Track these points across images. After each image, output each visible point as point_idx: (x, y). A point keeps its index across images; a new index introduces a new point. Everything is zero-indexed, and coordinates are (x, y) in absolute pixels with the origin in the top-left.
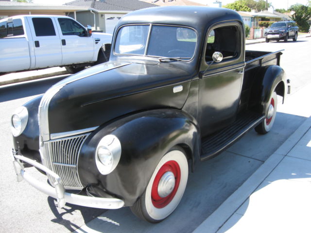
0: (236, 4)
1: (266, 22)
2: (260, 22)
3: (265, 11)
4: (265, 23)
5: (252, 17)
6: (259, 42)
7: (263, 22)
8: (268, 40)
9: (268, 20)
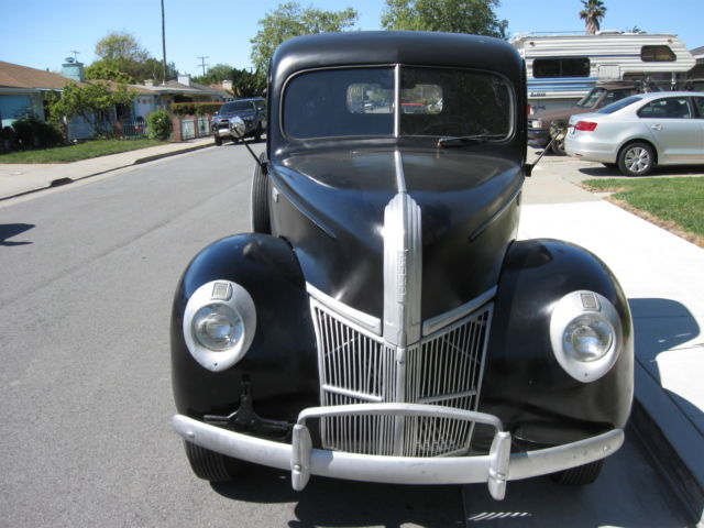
0: (100, 69)
1: (189, 104)
2: (174, 105)
3: (172, 82)
4: (186, 108)
5: (156, 96)
6: (202, 147)
7: (182, 104)
8: (220, 141)
9: (189, 99)
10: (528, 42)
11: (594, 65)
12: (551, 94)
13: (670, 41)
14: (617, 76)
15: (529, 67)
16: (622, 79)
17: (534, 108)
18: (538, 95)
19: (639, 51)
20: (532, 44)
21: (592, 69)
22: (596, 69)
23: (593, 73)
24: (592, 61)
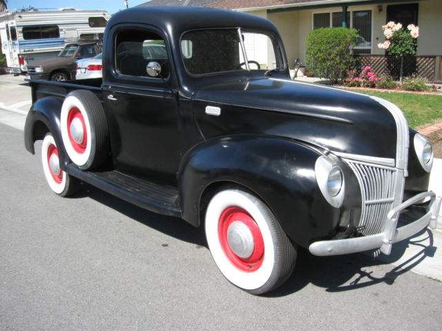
10: (17, 15)
11: (62, 30)
12: (37, 50)
13: (104, 14)
14: (77, 36)
15: (20, 32)
16: (79, 39)
17: (27, 60)
18: (29, 51)
19: (87, 21)
20: (20, 17)
21: (60, 33)
22: (63, 32)
23: (62, 35)
24: (60, 27)
